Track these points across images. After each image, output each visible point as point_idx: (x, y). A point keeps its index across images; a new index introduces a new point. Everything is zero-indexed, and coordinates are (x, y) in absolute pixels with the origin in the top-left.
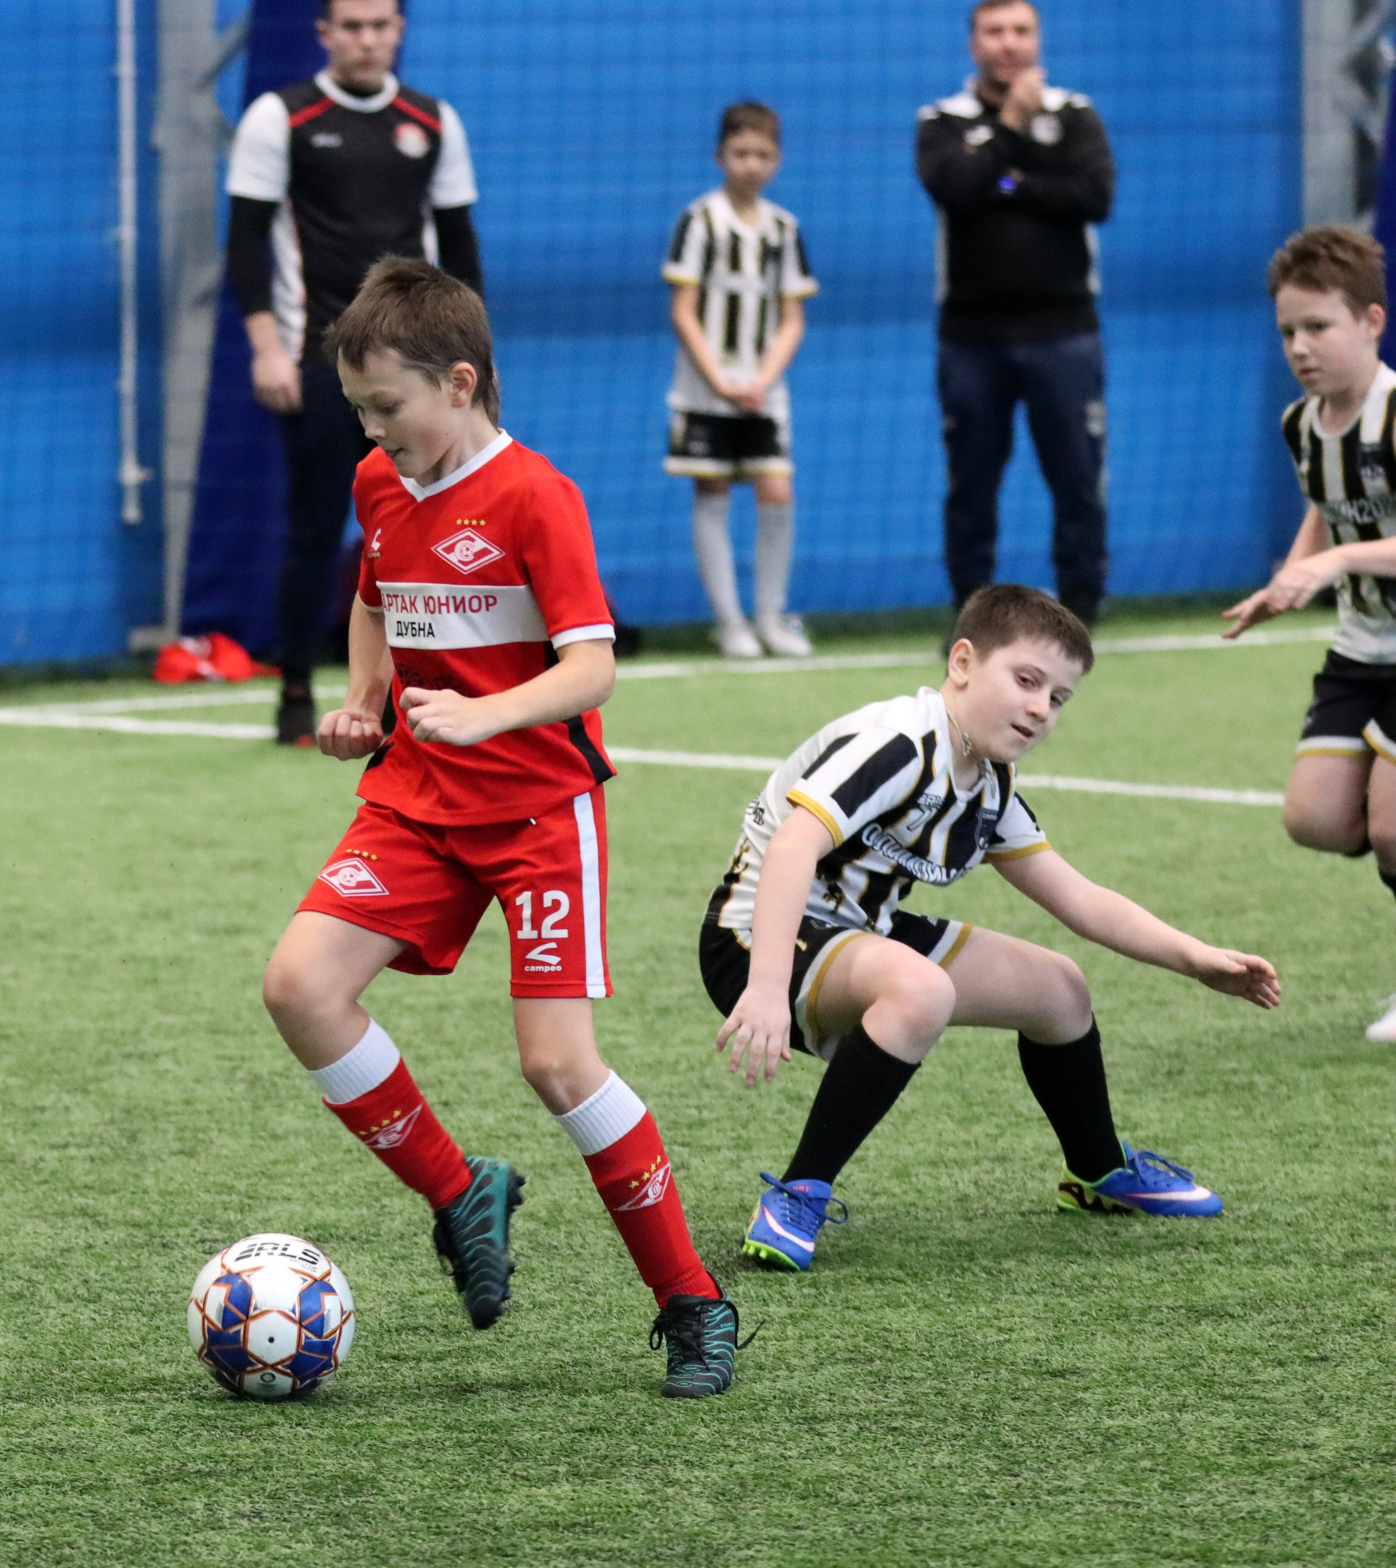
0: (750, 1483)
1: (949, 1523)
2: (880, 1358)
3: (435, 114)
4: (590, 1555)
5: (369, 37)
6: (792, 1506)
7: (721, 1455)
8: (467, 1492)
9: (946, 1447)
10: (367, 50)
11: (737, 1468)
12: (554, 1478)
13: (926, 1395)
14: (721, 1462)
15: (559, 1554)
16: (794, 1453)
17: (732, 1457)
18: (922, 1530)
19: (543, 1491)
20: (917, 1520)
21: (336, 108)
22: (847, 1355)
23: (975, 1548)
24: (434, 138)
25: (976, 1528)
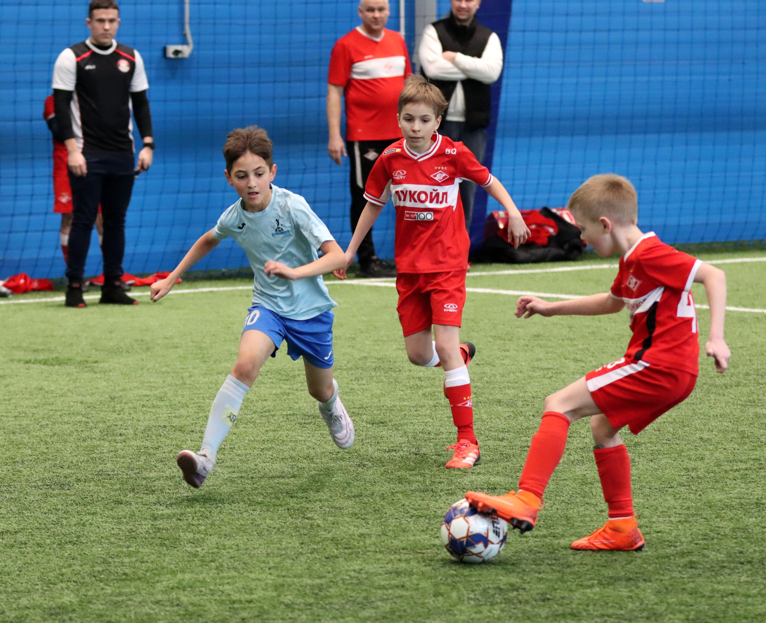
0: (670, 588)
1: (749, 605)
2: (717, 538)
3: (133, 56)
4: (609, 616)
5: (107, 26)
6: (686, 598)
7: (657, 577)
8: (559, 591)
9: (745, 575)
10: (106, 30)
11: (663, 582)
12: (592, 586)
13: (735, 553)
14: (657, 579)
15: (597, 616)
16: (685, 576)
17: (662, 578)
18: (738, 607)
19: (589, 590)
20: (736, 603)
21: (94, 54)
22: (703, 537)
23: (760, 615)
24: (132, 65)
25: (760, 607)
